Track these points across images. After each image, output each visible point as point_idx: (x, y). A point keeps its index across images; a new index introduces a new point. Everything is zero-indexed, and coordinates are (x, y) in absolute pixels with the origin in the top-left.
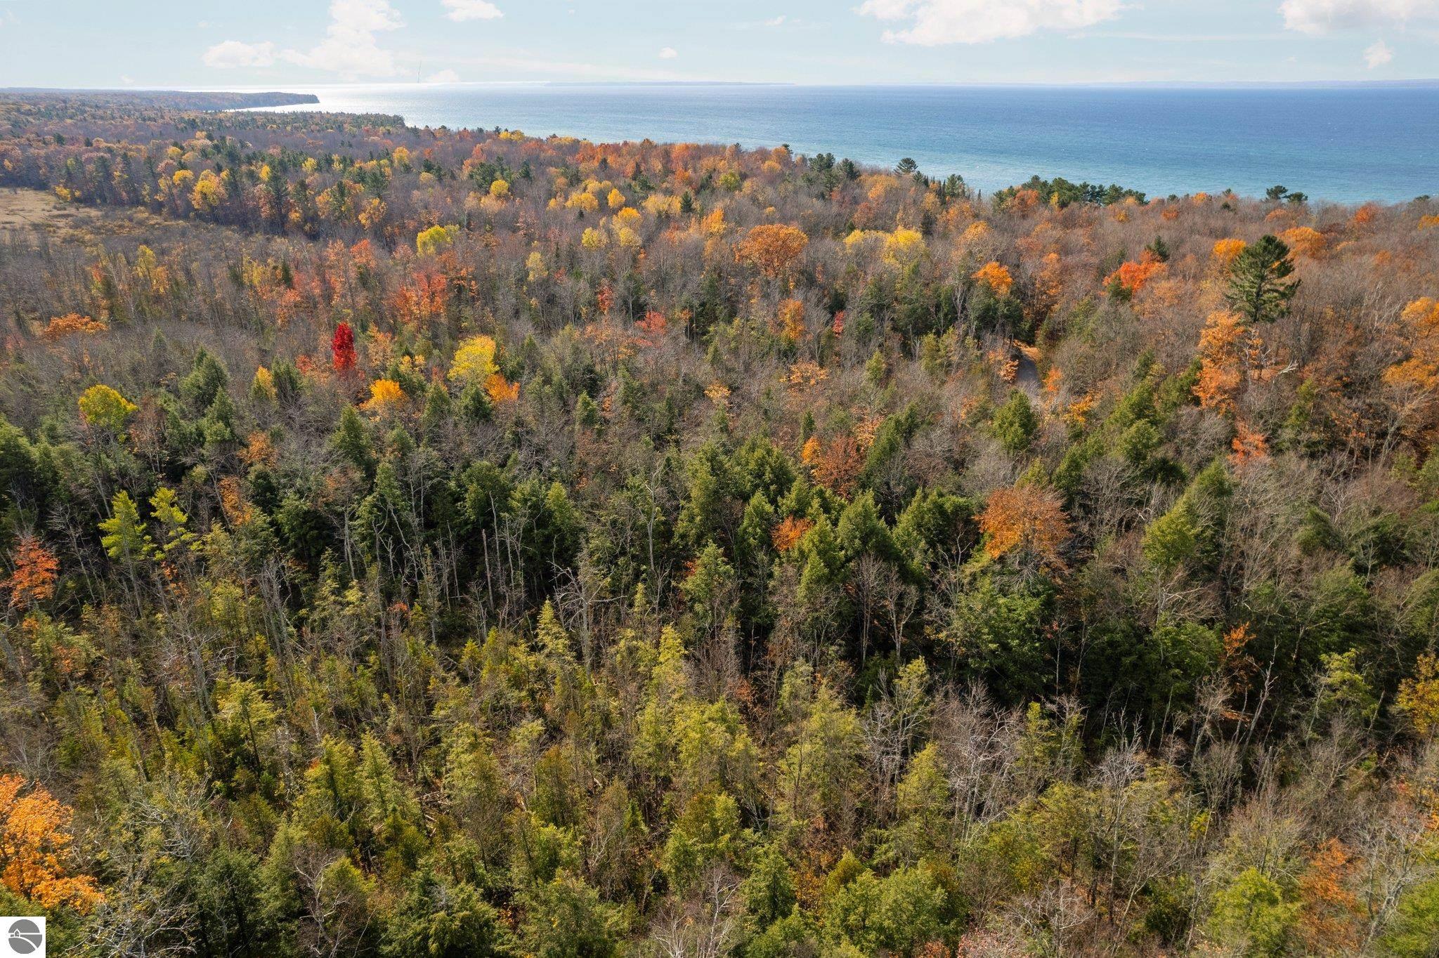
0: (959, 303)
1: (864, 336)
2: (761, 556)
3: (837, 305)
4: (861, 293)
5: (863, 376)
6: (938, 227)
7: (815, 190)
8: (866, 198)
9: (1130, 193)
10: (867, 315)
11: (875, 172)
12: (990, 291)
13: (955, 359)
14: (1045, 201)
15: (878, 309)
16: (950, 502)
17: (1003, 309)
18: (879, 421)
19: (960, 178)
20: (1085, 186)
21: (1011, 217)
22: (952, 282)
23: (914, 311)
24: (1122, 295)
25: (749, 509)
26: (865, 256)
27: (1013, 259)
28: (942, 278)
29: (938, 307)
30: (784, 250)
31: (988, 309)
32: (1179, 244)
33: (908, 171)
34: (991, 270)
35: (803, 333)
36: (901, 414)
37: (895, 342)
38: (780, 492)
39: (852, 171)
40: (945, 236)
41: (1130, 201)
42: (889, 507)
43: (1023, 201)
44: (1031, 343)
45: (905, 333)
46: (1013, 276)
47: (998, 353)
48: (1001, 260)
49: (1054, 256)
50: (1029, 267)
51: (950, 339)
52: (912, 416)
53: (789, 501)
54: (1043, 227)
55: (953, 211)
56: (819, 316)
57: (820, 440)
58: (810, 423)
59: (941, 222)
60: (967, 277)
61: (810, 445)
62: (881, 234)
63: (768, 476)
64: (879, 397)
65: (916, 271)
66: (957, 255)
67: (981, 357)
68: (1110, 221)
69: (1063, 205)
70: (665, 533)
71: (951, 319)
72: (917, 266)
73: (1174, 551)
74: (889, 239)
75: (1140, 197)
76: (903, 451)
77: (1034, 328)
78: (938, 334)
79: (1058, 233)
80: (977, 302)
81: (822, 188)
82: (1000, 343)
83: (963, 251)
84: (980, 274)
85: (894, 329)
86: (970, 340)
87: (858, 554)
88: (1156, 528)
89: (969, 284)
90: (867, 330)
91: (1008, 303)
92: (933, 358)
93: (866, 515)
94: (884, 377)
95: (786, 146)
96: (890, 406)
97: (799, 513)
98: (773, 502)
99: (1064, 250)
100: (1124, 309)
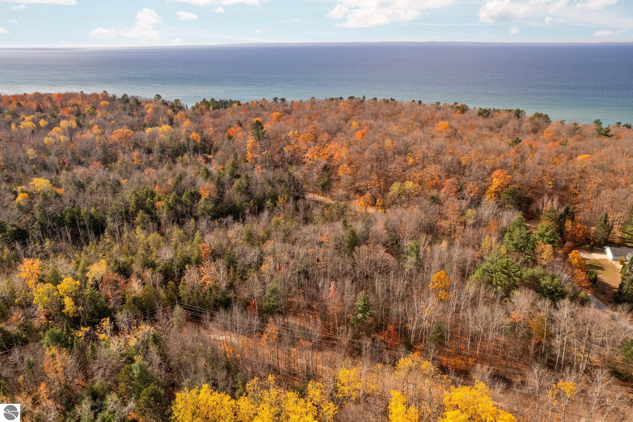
0: (186, 146)
1: (161, 160)
2: (153, 211)
3: (149, 151)
4: (156, 147)
5: (165, 169)
6: (175, 121)
7: (127, 112)
8: (147, 113)
9: (235, 101)
10: (160, 153)
11: (147, 102)
12: (195, 141)
13: (188, 162)
14: (208, 108)
15: (163, 151)
16: (193, 191)
17: (199, 146)
18: (172, 179)
19: (178, 100)
20: (221, 100)
21: (198, 115)
22: (183, 140)
23: (174, 150)
24: (230, 138)
25: (147, 201)
26: (153, 136)
27: (200, 130)
28: (180, 139)
29: (180, 148)
30: (127, 137)
31: (195, 146)
32: (246, 120)
33: (159, 99)
34: (194, 135)
35: (141, 162)
36: (178, 175)
37: (171, 160)
38: (153, 197)
39: (138, 102)
40: (178, 125)
41: (235, 105)
42: (180, 195)
43: (201, 109)
44: (210, 154)
45: (172, 157)
46: (201, 136)
47: (200, 159)
48: (197, 131)
49: (211, 128)
50: (205, 132)
51: (186, 156)
52: (180, 175)
53: (156, 198)
54: (207, 119)
55: (178, 115)
56: (144, 156)
57: (159, 185)
58: (155, 182)
59: (175, 119)
60: (187, 138)
61: (157, 187)
62: (157, 128)
63: (149, 194)
64: (170, 174)
65: (171, 138)
66: (183, 131)
67: (195, 160)
68: (228, 115)
69: (214, 109)
70: (127, 212)
71: (185, 150)
72: (171, 137)
73: (239, 189)
74: (160, 129)
75: (239, 104)
76: (180, 183)
77: (210, 150)
78: (182, 156)
79: (212, 120)
80: (191, 145)
81: (129, 111)
82: (200, 155)
83: (185, 130)
84: (191, 136)
85: (169, 156)
86: (191, 156)
87: (175, 205)
88: (235, 186)
89: (188, 140)
90: (160, 158)
91: (201, 144)
92: (182, 163)
93: (175, 196)
94: (170, 169)
95: (105, 92)
96: (174, 175)
97: (159, 200)
98: (152, 199)
99: (215, 126)
100: (231, 142)
